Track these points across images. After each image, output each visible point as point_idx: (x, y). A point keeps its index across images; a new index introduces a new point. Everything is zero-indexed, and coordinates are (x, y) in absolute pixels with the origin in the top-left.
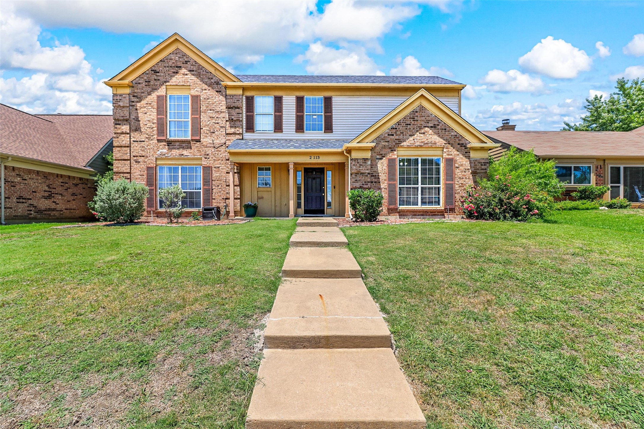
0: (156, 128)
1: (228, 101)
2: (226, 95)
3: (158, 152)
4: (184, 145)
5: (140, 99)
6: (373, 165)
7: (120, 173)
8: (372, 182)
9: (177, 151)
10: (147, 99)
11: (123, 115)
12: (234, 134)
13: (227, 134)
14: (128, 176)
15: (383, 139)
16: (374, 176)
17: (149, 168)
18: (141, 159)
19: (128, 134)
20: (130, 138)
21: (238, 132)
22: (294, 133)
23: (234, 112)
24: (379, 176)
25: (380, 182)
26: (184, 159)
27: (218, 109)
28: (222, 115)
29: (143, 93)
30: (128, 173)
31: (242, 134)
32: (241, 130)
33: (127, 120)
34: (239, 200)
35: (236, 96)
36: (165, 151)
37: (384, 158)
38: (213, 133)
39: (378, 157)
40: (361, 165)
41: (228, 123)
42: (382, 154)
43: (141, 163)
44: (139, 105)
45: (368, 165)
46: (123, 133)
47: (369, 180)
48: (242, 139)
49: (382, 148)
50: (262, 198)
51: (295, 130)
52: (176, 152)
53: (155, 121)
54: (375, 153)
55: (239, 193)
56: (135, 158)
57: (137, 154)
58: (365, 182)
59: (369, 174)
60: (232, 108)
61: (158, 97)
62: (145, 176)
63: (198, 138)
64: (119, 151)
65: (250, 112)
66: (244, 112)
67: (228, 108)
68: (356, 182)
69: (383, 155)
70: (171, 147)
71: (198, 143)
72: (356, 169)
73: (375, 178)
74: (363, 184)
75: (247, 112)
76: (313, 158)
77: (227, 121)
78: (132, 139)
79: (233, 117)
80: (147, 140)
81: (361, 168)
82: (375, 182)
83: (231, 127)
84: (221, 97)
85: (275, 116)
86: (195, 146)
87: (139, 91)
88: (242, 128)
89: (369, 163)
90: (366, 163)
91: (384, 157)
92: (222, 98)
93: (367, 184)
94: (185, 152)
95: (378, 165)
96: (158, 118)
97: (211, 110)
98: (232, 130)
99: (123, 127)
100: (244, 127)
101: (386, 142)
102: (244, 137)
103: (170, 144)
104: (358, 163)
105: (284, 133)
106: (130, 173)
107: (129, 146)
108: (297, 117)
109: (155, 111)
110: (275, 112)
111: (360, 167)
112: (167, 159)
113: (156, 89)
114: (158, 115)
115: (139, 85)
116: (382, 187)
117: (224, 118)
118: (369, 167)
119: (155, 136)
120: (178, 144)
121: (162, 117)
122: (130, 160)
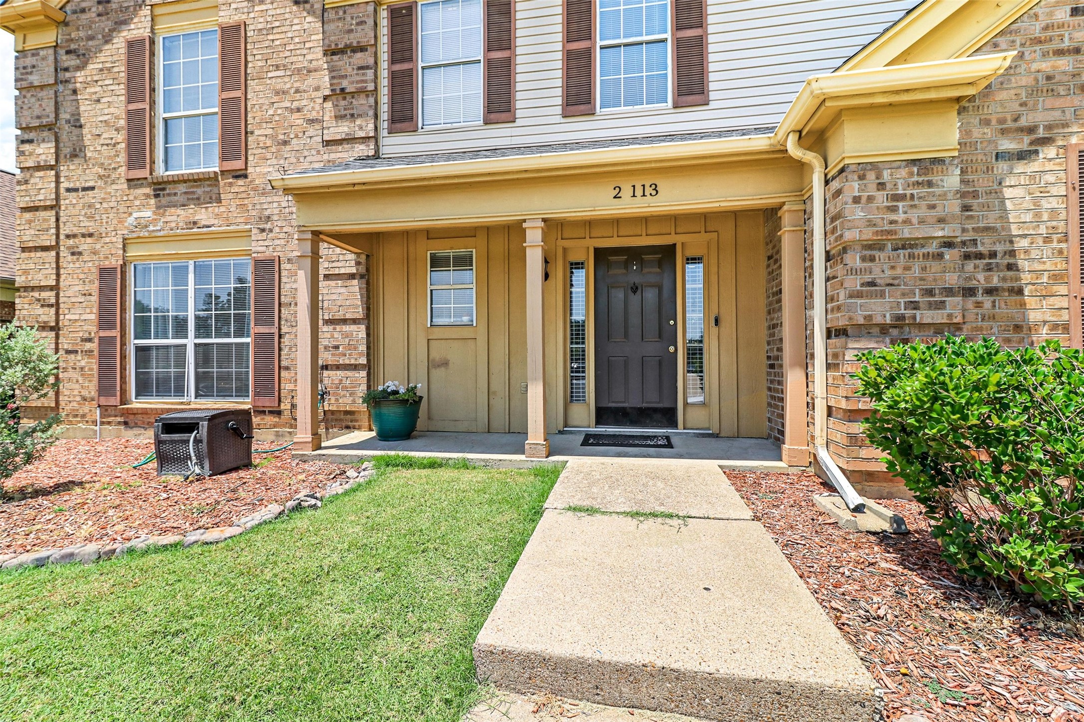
0: (123, 145)
1: (330, 27)
2: (324, 10)
3: (131, 220)
4: (199, 191)
5: (84, 58)
6: (975, 195)
7: (33, 289)
8: (969, 292)
9: (179, 211)
10: (101, 57)
11: (37, 112)
12: (350, 140)
13: (327, 143)
14: (50, 296)
15: (1039, 41)
16: (980, 256)
17: (105, 273)
18: (85, 245)
19: (51, 167)
20: (58, 182)
21: (362, 134)
22: (559, 119)
23: (347, 63)
24: (1012, 253)
25: (1020, 292)
26: (199, 238)
27: (301, 63)
28: (311, 81)
29: (91, 38)
30: (51, 288)
31: (376, 138)
32: (371, 126)
33: (50, 127)
34: (364, 374)
35: (350, 11)
36: (148, 214)
37: (1050, 152)
38: (285, 143)
39: (1007, 145)
40: (902, 197)
41: (329, 105)
42: (1031, 130)
43: (86, 257)
44: (80, 76)
45: (943, 197)
46: (38, 168)
47: (952, 279)
48: (376, 156)
49: (1034, 91)
50: (445, 364)
51: (559, 110)
52: (177, 216)
53: (122, 123)
54: (987, 122)
55: (363, 348)
56: (71, 242)
57: (77, 231)
58: (930, 292)
59: (949, 244)
60: (342, 52)
61: (131, 44)
62: (95, 298)
63: (238, 164)
64: (30, 222)
65: (403, 61)
66: (384, 65)
67: (331, 52)
68: (870, 295)
69: (1041, 133)
70: (164, 201)
71: (241, 182)
72: (871, 224)
73: (989, 268)
74: (915, 306)
75: (393, 61)
76: (627, 192)
77: (326, 98)
78: (64, 185)
79: (345, 83)
80: (100, 183)
81: (900, 217)
82: (990, 291)
83: (339, 117)
84: (309, 19)
85: (490, 64)
86: (233, 192)
87: (82, 34)
88: (376, 116)
89: (952, 180)
90: (930, 184)
91: (1046, 141)
92: (312, 23)
93: (941, 305)
94: (203, 215)
95: (1008, 193)
96: (129, 112)
97: (277, 67)
98: (342, 129)
99: (39, 151)
100: (384, 116)
101: (1060, 53)
102: (385, 150)
103: (160, 188)
104: (881, 186)
105: (519, 122)
106: (56, 288)
107: (55, 207)
108: (570, 57)
109: (121, 89)
110: (489, 48)
111: (893, 209)
112: (153, 239)
113: (125, 22)
114: (129, 102)
115: (83, 16)
116: (1033, 316)
117: (317, 89)
118: (954, 206)
119: (123, 170)
120: (182, 188)
121: (140, 106)
122: (56, 247)
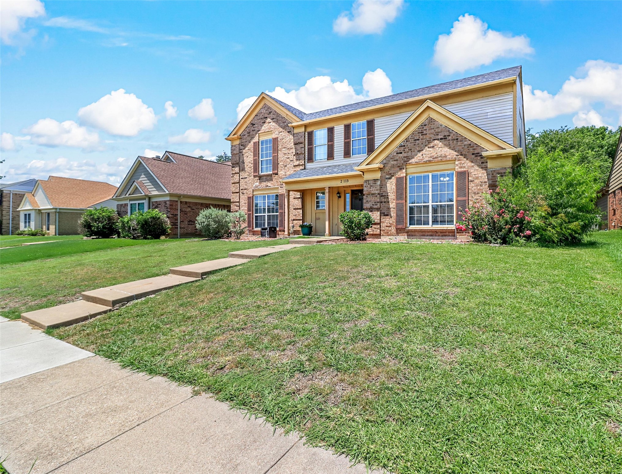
0: (252, 168)
1: (295, 138)
2: (294, 134)
3: (254, 185)
4: (268, 178)
5: (245, 146)
6: (383, 185)
7: (234, 202)
8: (382, 202)
9: (264, 183)
10: (248, 146)
11: (235, 160)
12: (299, 165)
13: (294, 166)
14: (238, 204)
15: (392, 158)
16: (383, 196)
17: (249, 198)
18: (245, 191)
19: (238, 173)
20: (239, 177)
21: (301, 164)
22: (343, 158)
23: (299, 147)
24: (388, 195)
25: (389, 202)
26: (268, 189)
27: (289, 146)
28: (291, 151)
29: (246, 142)
30: (238, 202)
31: (305, 164)
32: (303, 162)
33: (238, 164)
34: (301, 221)
35: (299, 134)
36: (258, 184)
37: (393, 178)
38: (286, 166)
39: (387, 177)
40: (371, 186)
41: (295, 157)
42: (391, 174)
43: (245, 194)
44: (244, 151)
45: (377, 186)
46: (236, 173)
47: (378, 200)
48: (305, 169)
49: (391, 167)
50: (319, 219)
51: (343, 156)
52: (264, 184)
53: (252, 162)
54: (384, 173)
55: (301, 215)
56: (242, 191)
57: (243, 188)
58: (375, 202)
59: (379, 194)
60: (298, 144)
61: (254, 143)
62: (247, 204)
63: (276, 171)
64: (234, 186)
65: (310, 145)
66: (306, 146)
67: (295, 144)
68: (367, 203)
69: (392, 175)
70: (261, 180)
71: (277, 176)
72: (367, 191)
73: (384, 198)
74: (373, 205)
75: (308, 145)
76: (343, 181)
77: (294, 155)
78: (241, 177)
79: (298, 152)
80: (248, 177)
81: (371, 189)
82: (384, 202)
83: (297, 160)
84: (291, 136)
85: (328, 145)
86: (275, 178)
87: (244, 141)
88: (305, 159)
89: (379, 183)
90: (376, 184)
91: (393, 176)
92: (291, 137)
93: (377, 205)
94: (269, 184)
95: (387, 185)
96: (254, 159)
97: (284, 148)
98: (297, 163)
99: (236, 169)
100: (306, 159)
101: (395, 160)
102: (307, 167)
103: (260, 177)
104: (369, 184)
105: (335, 159)
106: (239, 202)
107: (239, 183)
108: (345, 143)
109: (252, 154)
110: (328, 142)
111: (370, 188)
112: (259, 190)
113: (253, 138)
114: (254, 157)
115: (245, 137)
116: (391, 206)
117: (292, 153)
118: (379, 188)
119: (252, 173)
120: (265, 177)
121: (256, 158)
122: (239, 192)
